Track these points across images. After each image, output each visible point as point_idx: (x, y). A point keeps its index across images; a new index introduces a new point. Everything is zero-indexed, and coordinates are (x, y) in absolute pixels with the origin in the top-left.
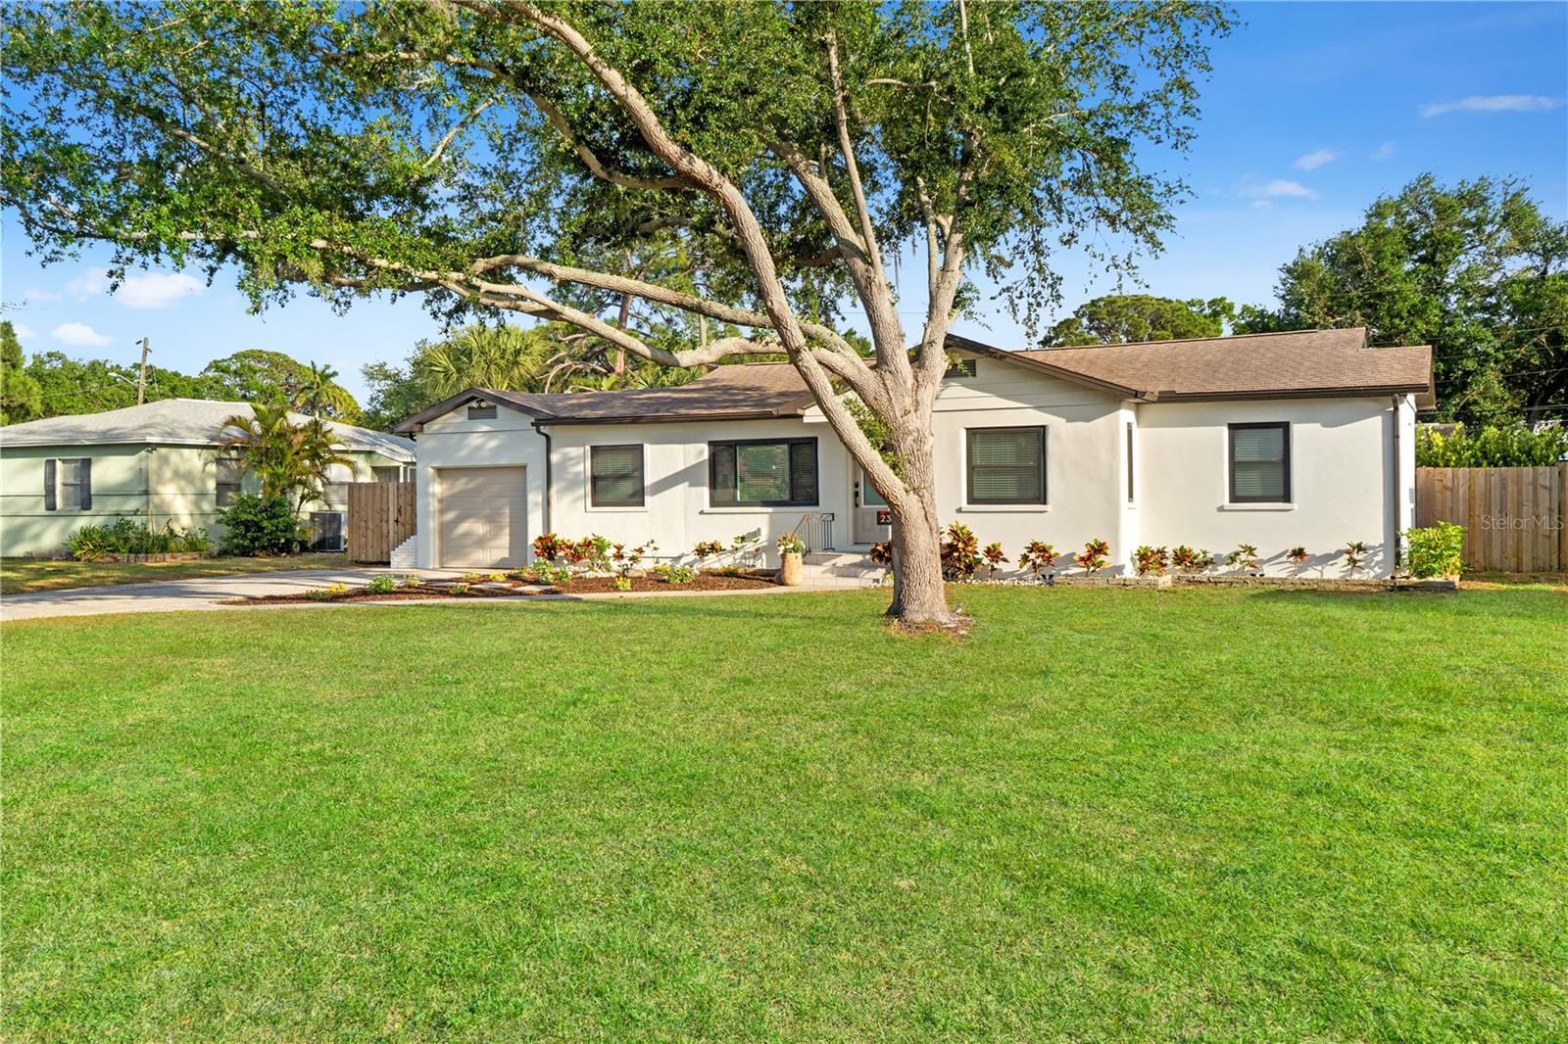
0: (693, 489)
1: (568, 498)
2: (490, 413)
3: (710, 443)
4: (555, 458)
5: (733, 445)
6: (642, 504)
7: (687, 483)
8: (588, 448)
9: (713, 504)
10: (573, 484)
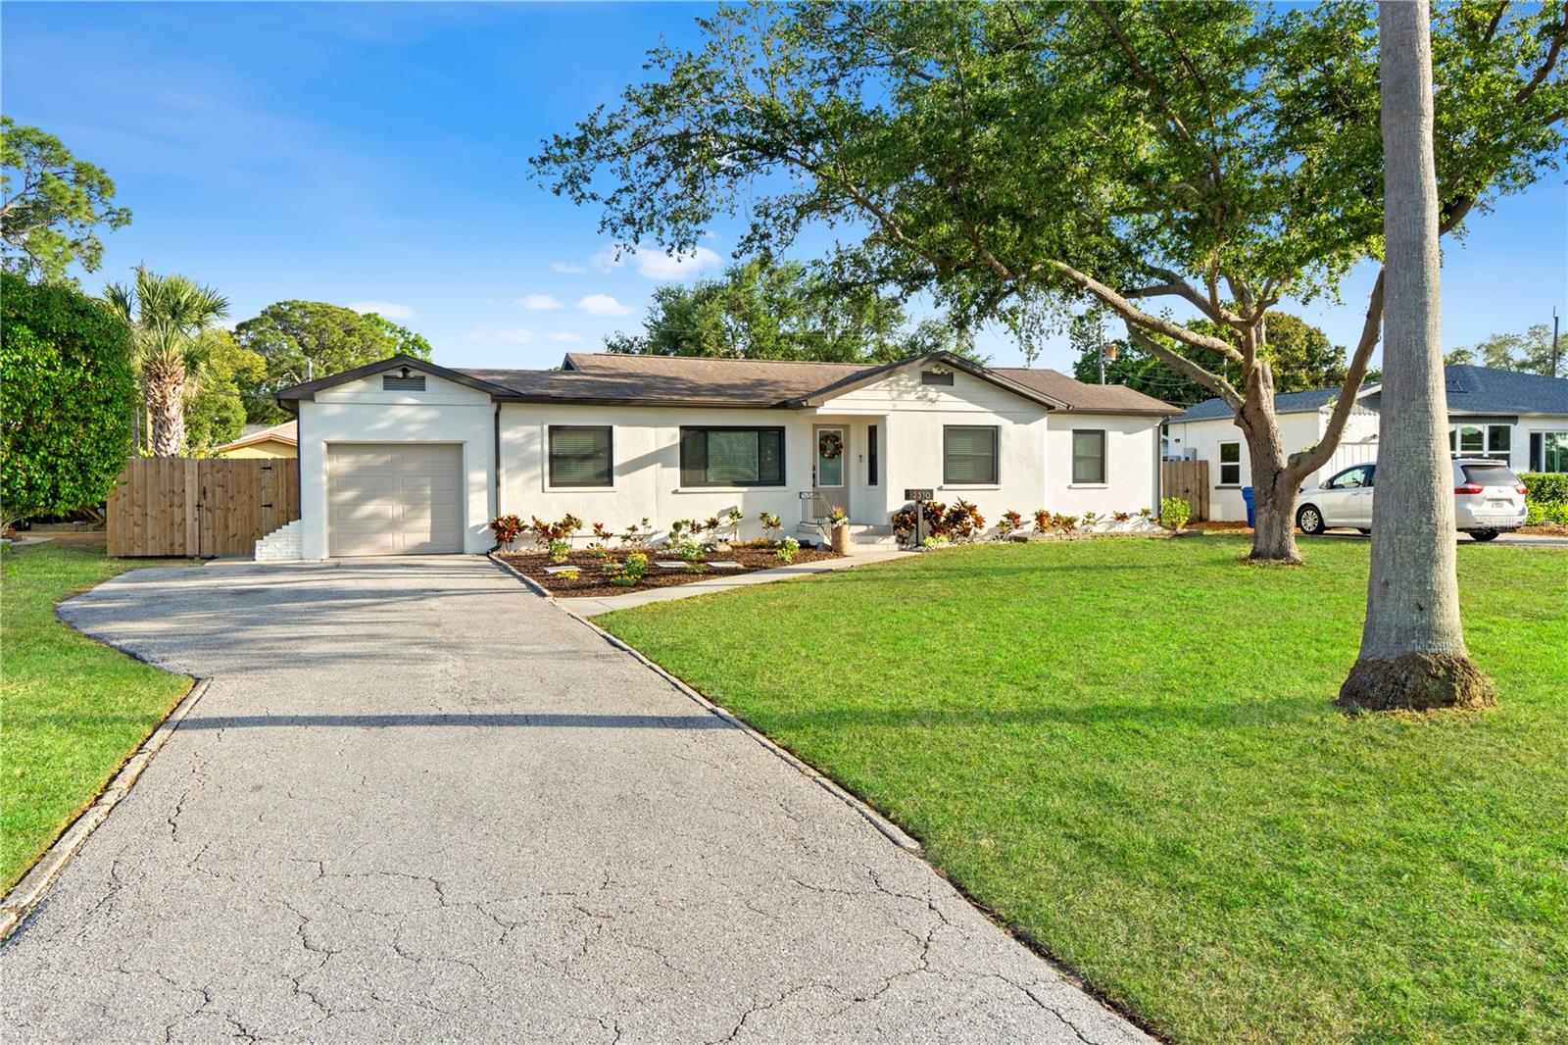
0: (665, 470)
1: (521, 478)
2: (419, 385)
3: (682, 428)
4: (505, 435)
5: (705, 430)
6: (611, 484)
7: (659, 465)
8: (546, 427)
9: (684, 484)
10: (527, 463)
